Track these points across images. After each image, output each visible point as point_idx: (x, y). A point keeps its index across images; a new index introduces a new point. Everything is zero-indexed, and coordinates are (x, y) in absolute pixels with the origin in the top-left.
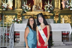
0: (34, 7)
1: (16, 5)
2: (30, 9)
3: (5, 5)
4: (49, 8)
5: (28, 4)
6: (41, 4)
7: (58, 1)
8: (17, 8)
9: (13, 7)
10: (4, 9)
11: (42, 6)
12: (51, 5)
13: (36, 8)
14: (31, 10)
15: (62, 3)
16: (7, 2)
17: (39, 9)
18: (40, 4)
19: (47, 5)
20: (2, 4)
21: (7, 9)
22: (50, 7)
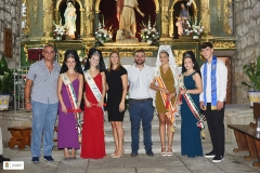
0: (119, 33)
1: (82, 29)
2: (111, 37)
3: (60, 29)
4: (150, 36)
5: (107, 28)
6: (135, 27)
7: (169, 22)
8: (85, 36)
9: (77, 33)
10: (58, 38)
11: (135, 31)
12: (154, 30)
13: (123, 34)
14: (114, 40)
15: (177, 24)
16: (63, 23)
17: (130, 37)
18: (131, 27)
19: (146, 30)
20: (54, 28)
21: (64, 37)
22: (153, 33)
